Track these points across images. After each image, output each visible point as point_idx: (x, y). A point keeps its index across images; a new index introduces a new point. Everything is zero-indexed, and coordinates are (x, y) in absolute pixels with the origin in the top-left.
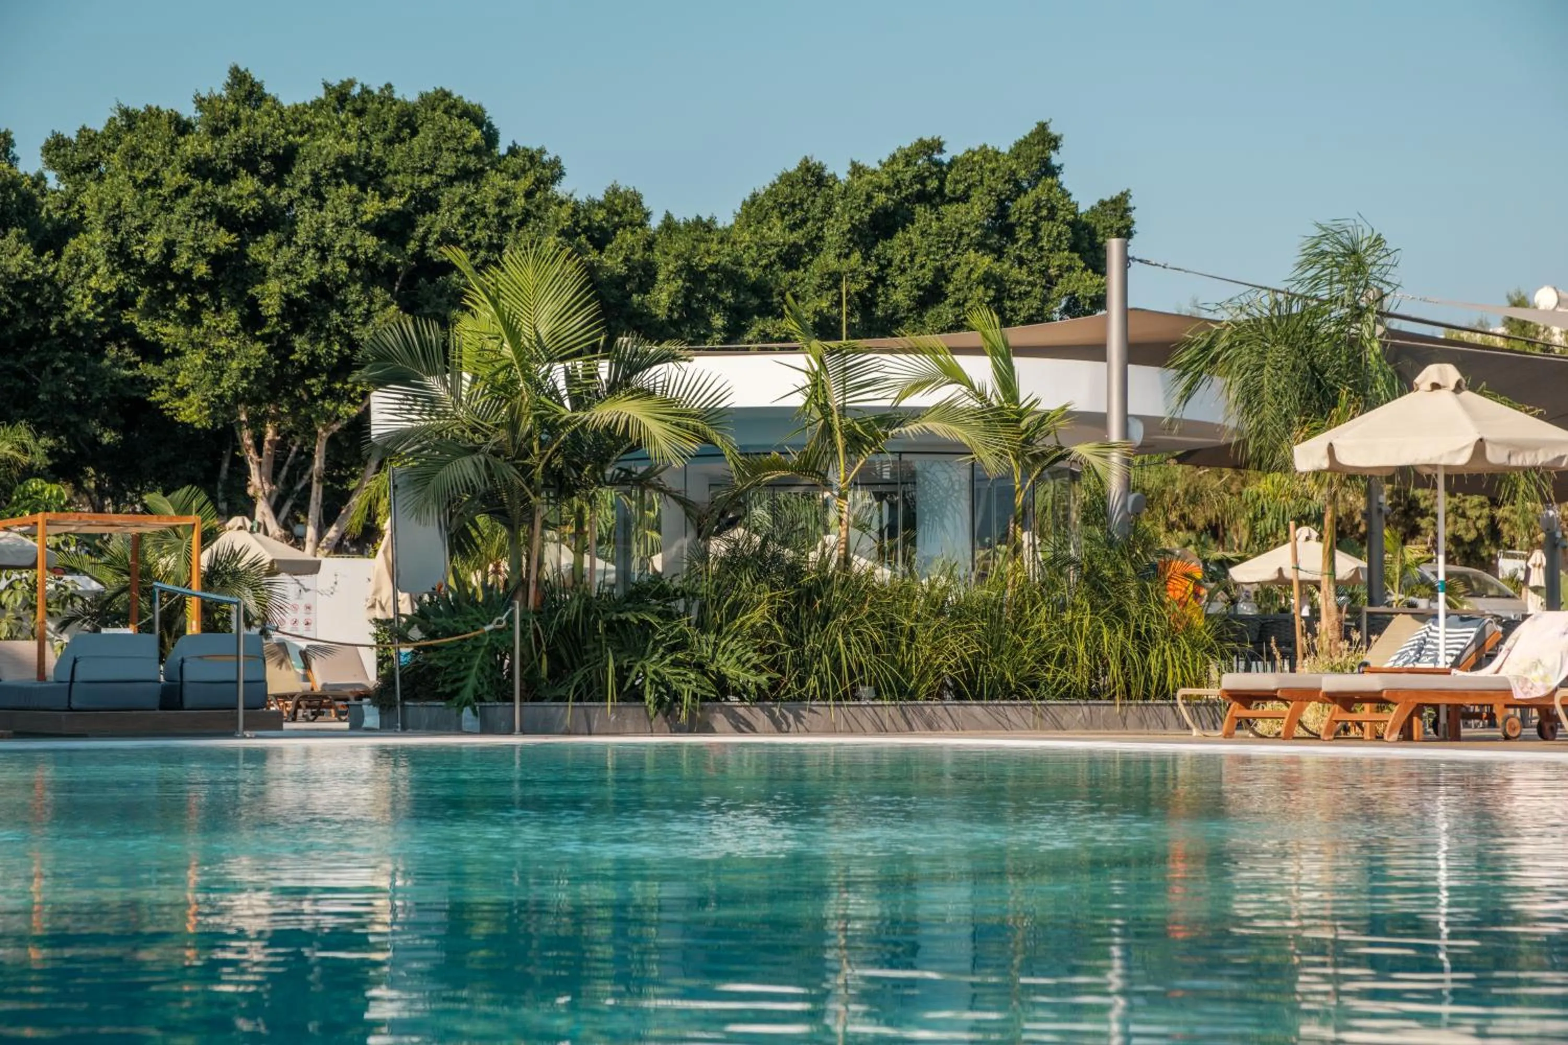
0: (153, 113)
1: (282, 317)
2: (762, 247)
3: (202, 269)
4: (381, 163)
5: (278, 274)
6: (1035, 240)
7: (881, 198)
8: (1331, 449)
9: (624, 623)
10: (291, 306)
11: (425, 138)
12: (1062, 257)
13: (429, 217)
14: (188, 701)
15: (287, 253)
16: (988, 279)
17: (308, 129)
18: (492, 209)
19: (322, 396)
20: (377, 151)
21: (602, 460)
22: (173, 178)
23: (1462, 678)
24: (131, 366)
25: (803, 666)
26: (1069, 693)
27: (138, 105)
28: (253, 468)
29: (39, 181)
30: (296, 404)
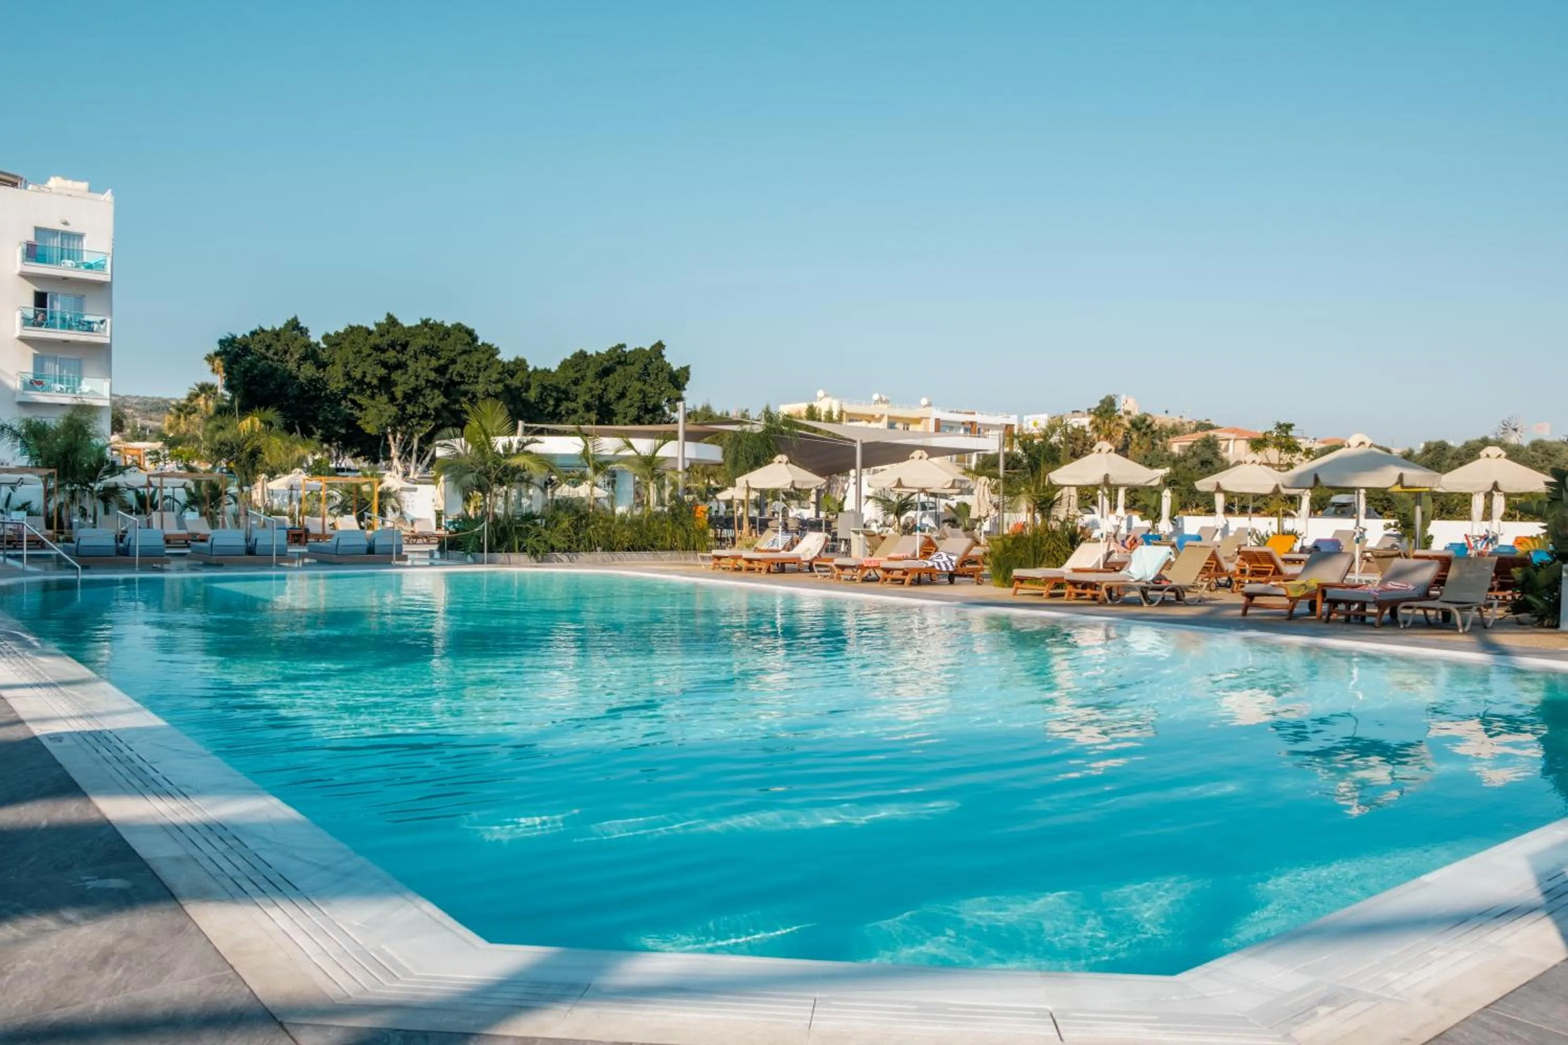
0: (360, 327)
1: (404, 398)
2: (566, 378)
3: (375, 382)
4: (438, 347)
5: (401, 384)
6: (656, 379)
7: (605, 363)
8: (747, 482)
9: (521, 528)
10: (406, 396)
11: (451, 340)
12: (667, 384)
13: (454, 366)
14: (377, 550)
15: (404, 377)
16: (641, 391)
17: (413, 335)
18: (475, 365)
19: (417, 425)
20: (436, 343)
21: (514, 474)
22: (366, 351)
23: (784, 554)
24: (350, 409)
25: (578, 541)
26: (663, 549)
27: (355, 324)
28: (393, 448)
29: (318, 344)
30: (408, 427)
